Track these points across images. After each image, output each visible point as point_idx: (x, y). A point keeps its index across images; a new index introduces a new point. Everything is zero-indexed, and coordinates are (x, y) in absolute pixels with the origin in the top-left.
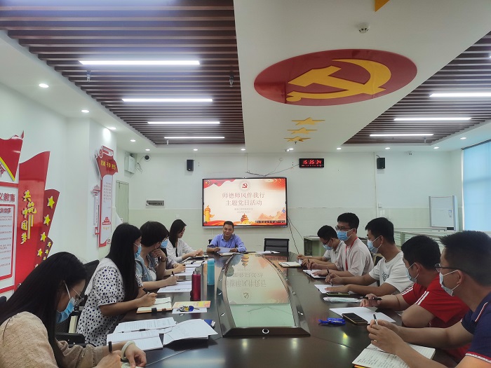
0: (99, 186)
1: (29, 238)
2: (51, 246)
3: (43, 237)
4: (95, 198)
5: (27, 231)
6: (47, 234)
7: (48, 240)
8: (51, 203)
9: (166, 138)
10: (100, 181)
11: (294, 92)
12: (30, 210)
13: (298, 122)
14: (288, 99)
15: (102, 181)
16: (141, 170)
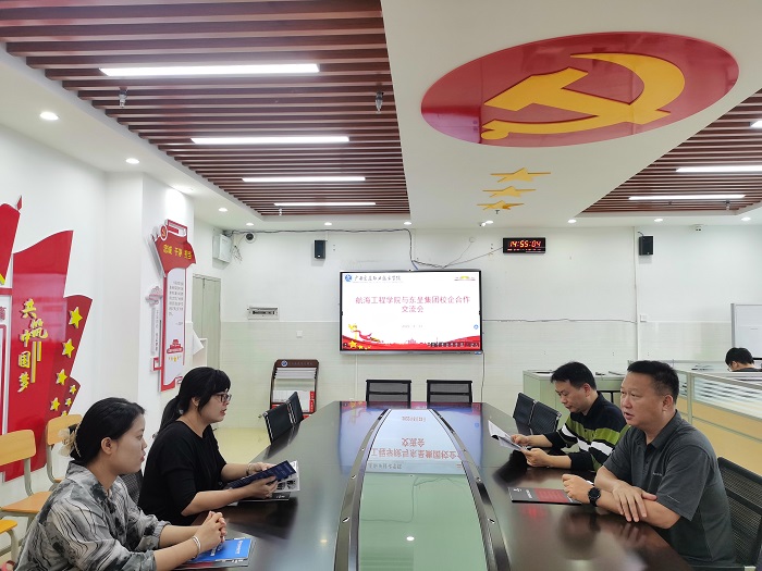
0: (161, 287)
1: (33, 381)
2: (76, 392)
3: (61, 378)
4: (154, 309)
5: (29, 371)
6: (68, 373)
7: (70, 381)
8: (76, 318)
9: (277, 204)
10: (162, 280)
11: (495, 122)
12: (35, 333)
13: (501, 177)
14: (484, 135)
15: (165, 280)
16: (239, 256)
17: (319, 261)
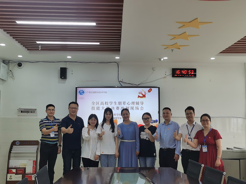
9: (38, 42)
16: (13, 77)
17: (62, 81)
